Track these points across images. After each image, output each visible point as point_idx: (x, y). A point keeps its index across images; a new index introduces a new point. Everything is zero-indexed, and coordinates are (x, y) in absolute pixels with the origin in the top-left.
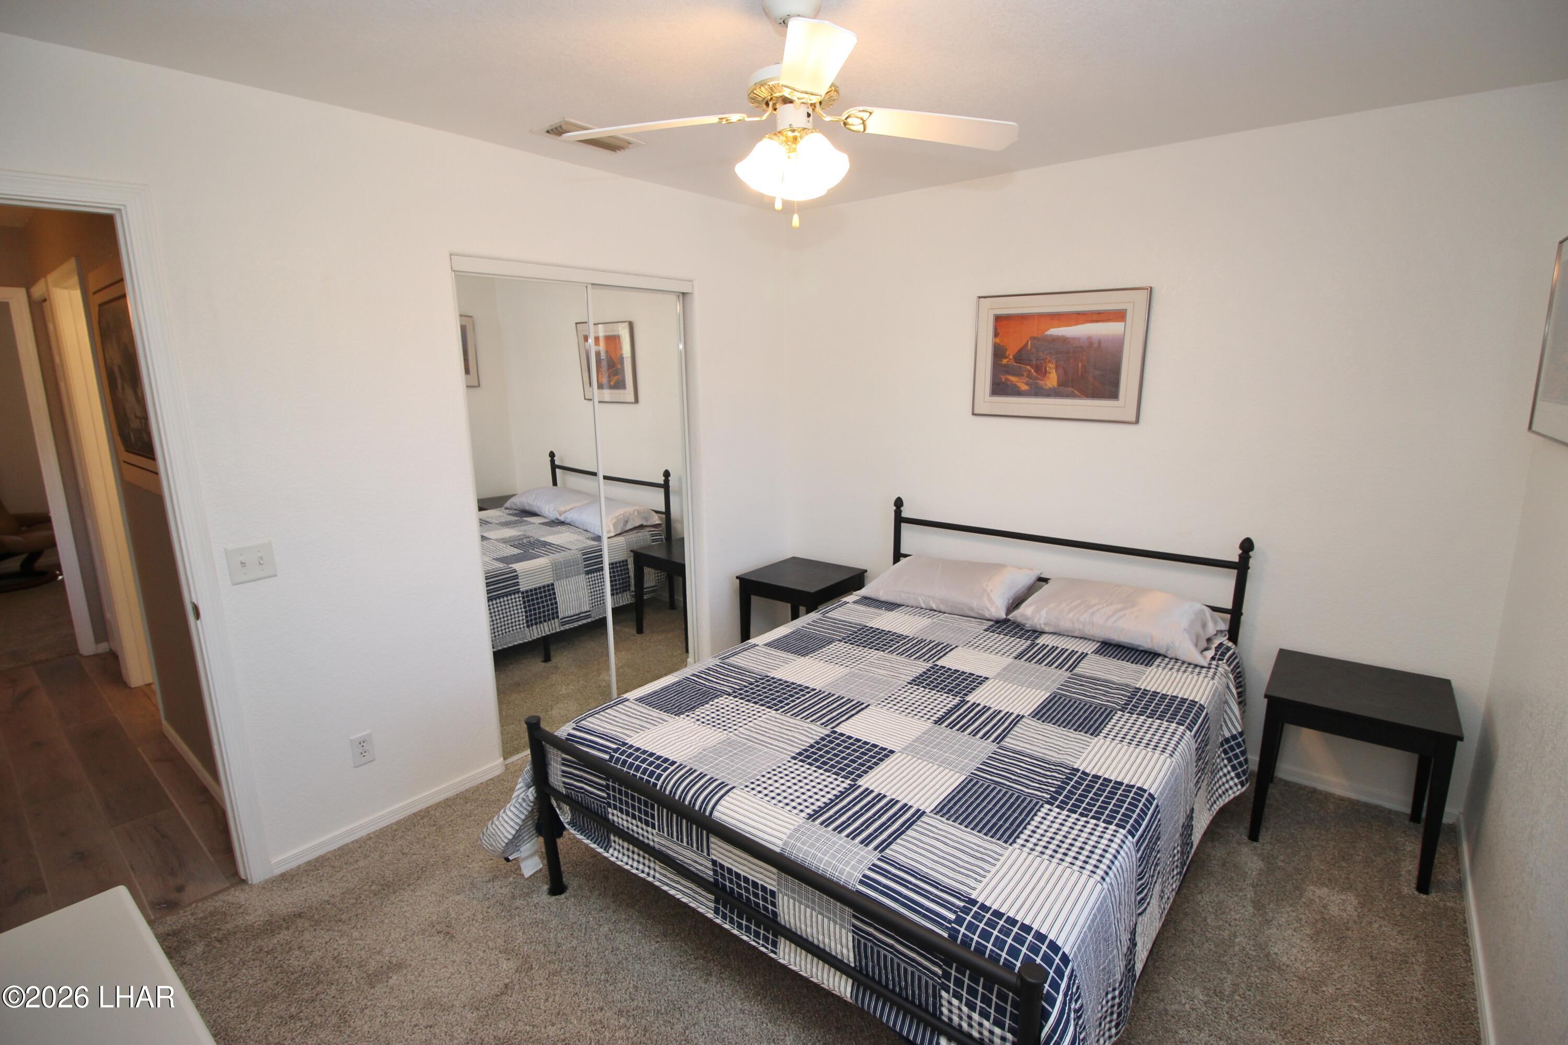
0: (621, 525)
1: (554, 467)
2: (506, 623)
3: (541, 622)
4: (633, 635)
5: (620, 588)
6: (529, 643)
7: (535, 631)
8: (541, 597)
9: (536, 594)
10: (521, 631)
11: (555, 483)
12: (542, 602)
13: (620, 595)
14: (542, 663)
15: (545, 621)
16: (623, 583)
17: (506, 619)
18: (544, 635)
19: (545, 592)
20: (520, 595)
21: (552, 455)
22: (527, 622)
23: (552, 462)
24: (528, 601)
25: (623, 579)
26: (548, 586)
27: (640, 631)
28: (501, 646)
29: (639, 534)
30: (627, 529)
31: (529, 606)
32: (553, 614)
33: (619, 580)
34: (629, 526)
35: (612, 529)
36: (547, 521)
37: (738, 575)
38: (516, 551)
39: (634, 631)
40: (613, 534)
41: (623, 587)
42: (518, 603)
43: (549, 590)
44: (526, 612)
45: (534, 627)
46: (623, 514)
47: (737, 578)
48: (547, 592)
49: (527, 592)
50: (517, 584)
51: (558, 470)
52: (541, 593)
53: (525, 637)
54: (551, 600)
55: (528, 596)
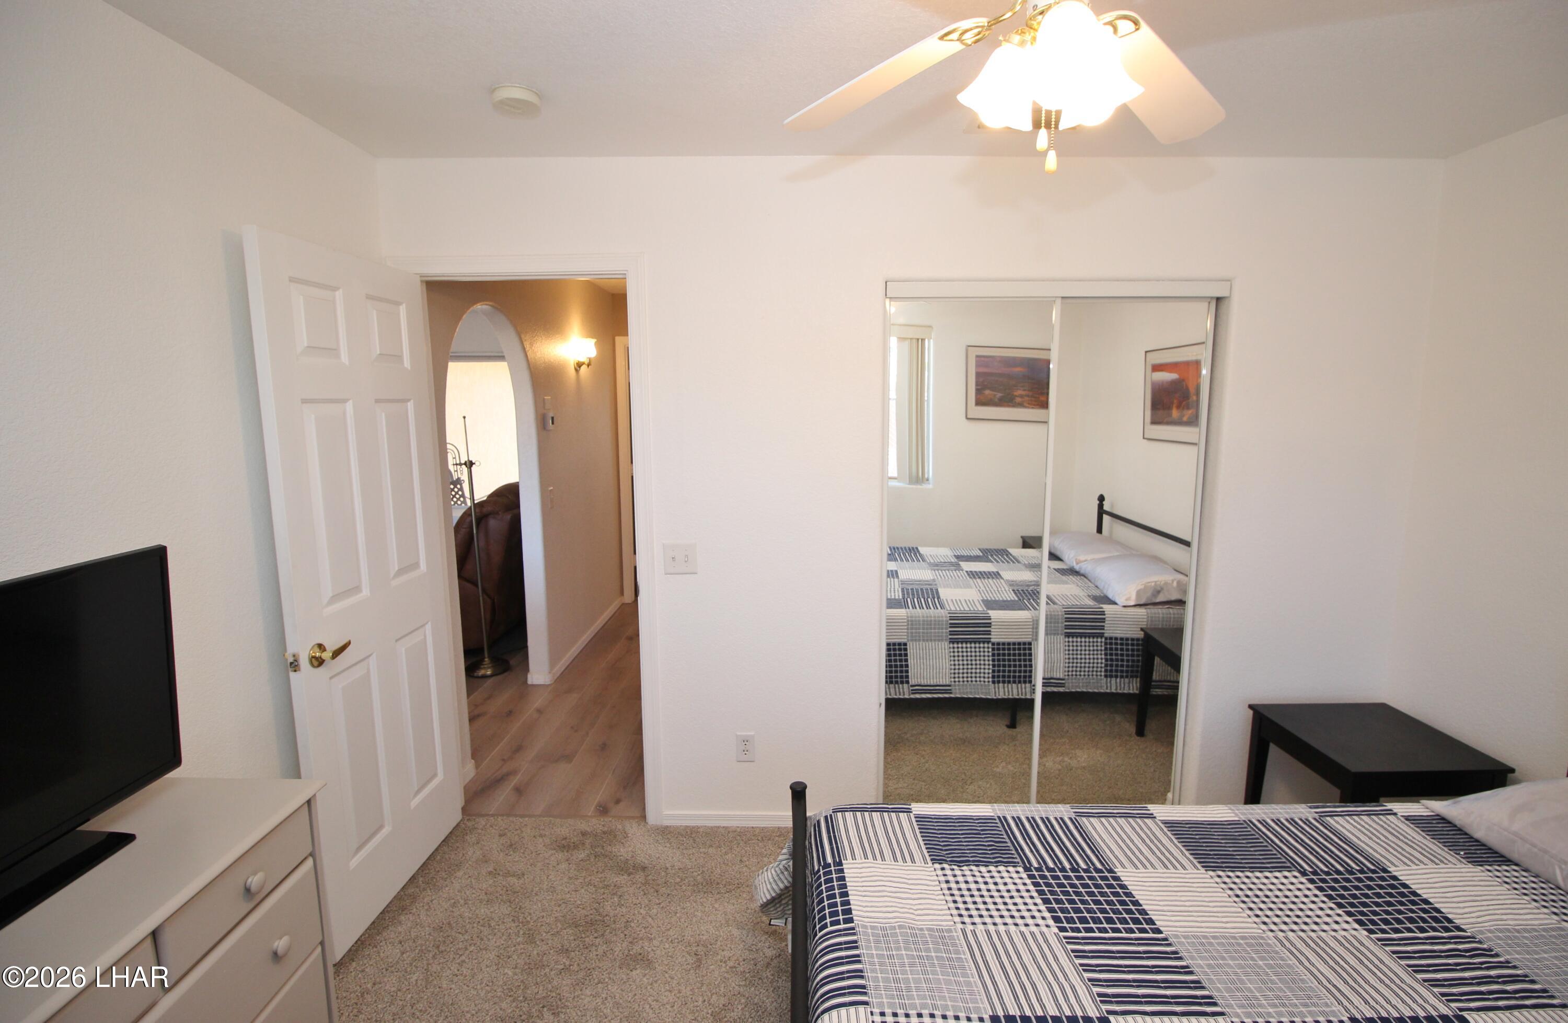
0: (1149, 594)
1: (1101, 512)
2: (969, 671)
3: (1009, 682)
4: (1130, 736)
5: (1127, 671)
6: (992, 700)
7: (1001, 690)
8: (1014, 655)
9: (1009, 649)
10: (985, 685)
11: (1100, 530)
12: (1014, 660)
13: (1127, 680)
14: (1005, 727)
15: (1014, 682)
16: (1132, 666)
17: (970, 667)
18: (1011, 697)
19: (1019, 649)
20: (990, 645)
21: (1101, 499)
22: (993, 677)
23: (1101, 506)
24: (999, 655)
25: (1133, 661)
26: (1024, 644)
27: (1140, 732)
28: (960, 693)
29: (1171, 611)
30: (1158, 600)
31: (999, 660)
32: (1025, 677)
33: (1128, 661)
34: (1161, 598)
35: (1134, 596)
36: (1065, 567)
37: (1252, 702)
38: (1013, 597)
39: (1133, 730)
40: (1133, 603)
41: (1132, 671)
42: (986, 654)
43: (1025, 649)
44: (994, 666)
45: (1001, 685)
46: (1156, 582)
47: (1251, 707)
48: (1024, 651)
49: (998, 644)
50: (989, 633)
51: (1105, 517)
52: (1014, 649)
53: (989, 694)
54: (1025, 660)
55: (998, 649)
